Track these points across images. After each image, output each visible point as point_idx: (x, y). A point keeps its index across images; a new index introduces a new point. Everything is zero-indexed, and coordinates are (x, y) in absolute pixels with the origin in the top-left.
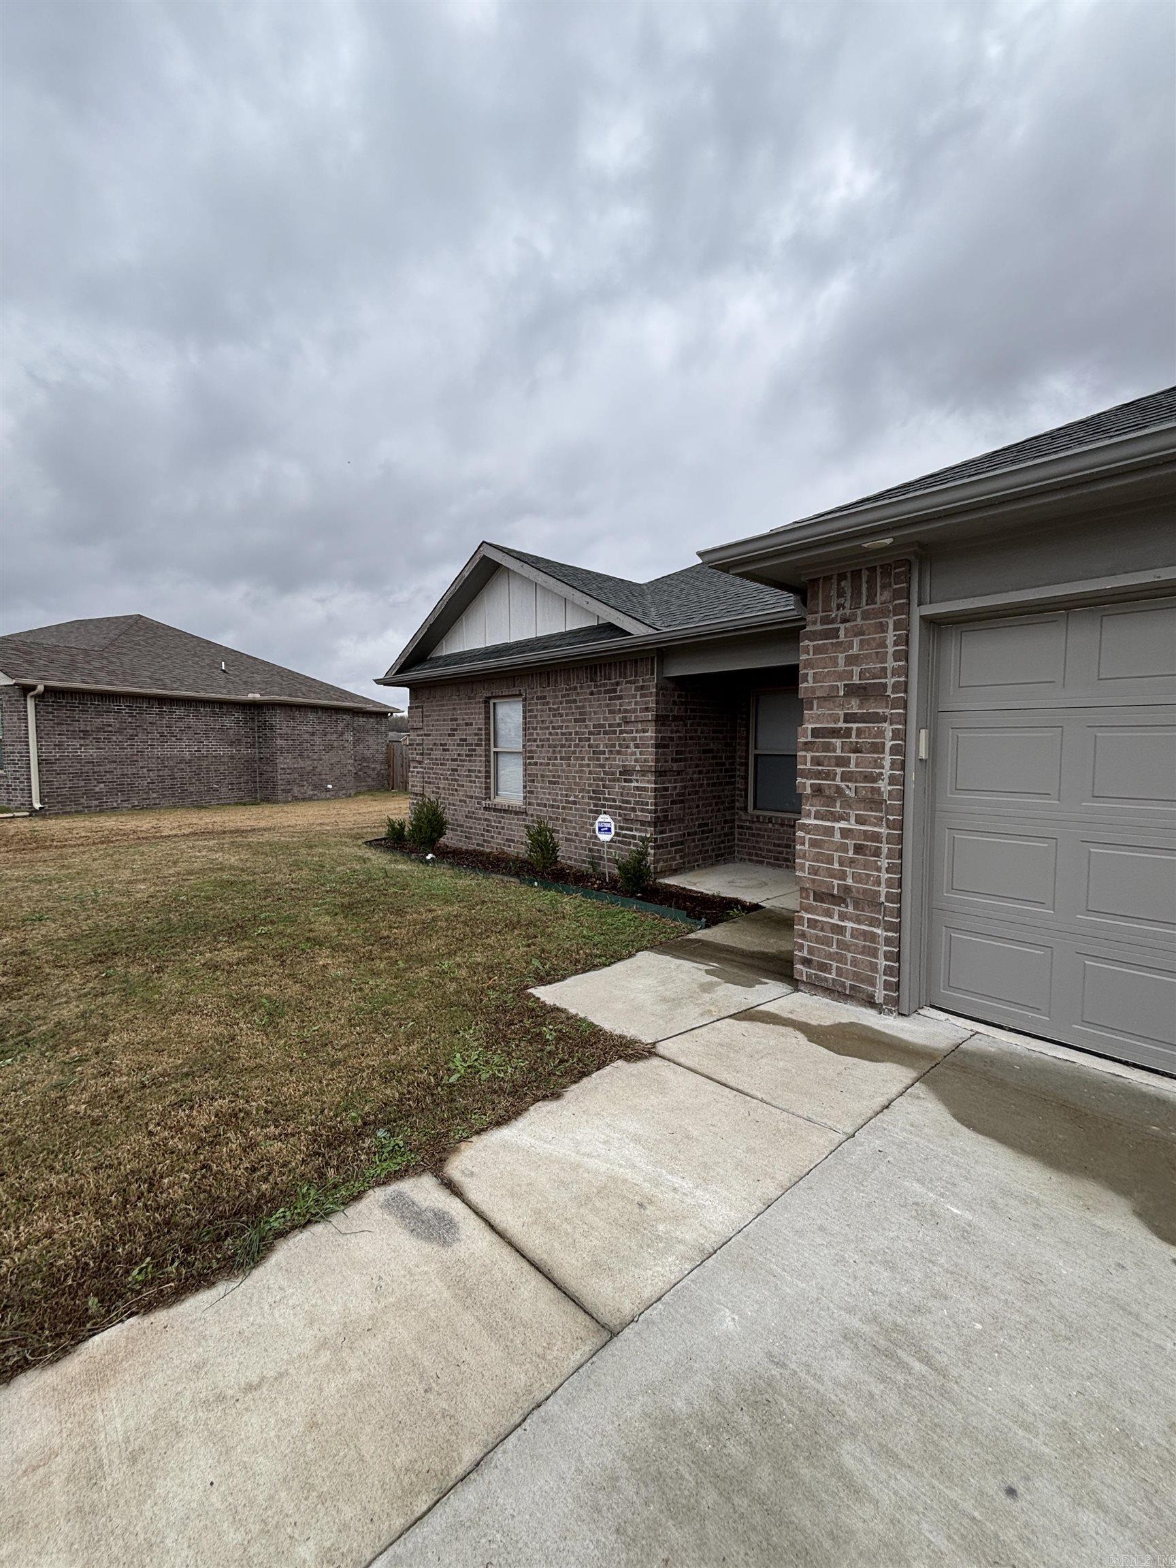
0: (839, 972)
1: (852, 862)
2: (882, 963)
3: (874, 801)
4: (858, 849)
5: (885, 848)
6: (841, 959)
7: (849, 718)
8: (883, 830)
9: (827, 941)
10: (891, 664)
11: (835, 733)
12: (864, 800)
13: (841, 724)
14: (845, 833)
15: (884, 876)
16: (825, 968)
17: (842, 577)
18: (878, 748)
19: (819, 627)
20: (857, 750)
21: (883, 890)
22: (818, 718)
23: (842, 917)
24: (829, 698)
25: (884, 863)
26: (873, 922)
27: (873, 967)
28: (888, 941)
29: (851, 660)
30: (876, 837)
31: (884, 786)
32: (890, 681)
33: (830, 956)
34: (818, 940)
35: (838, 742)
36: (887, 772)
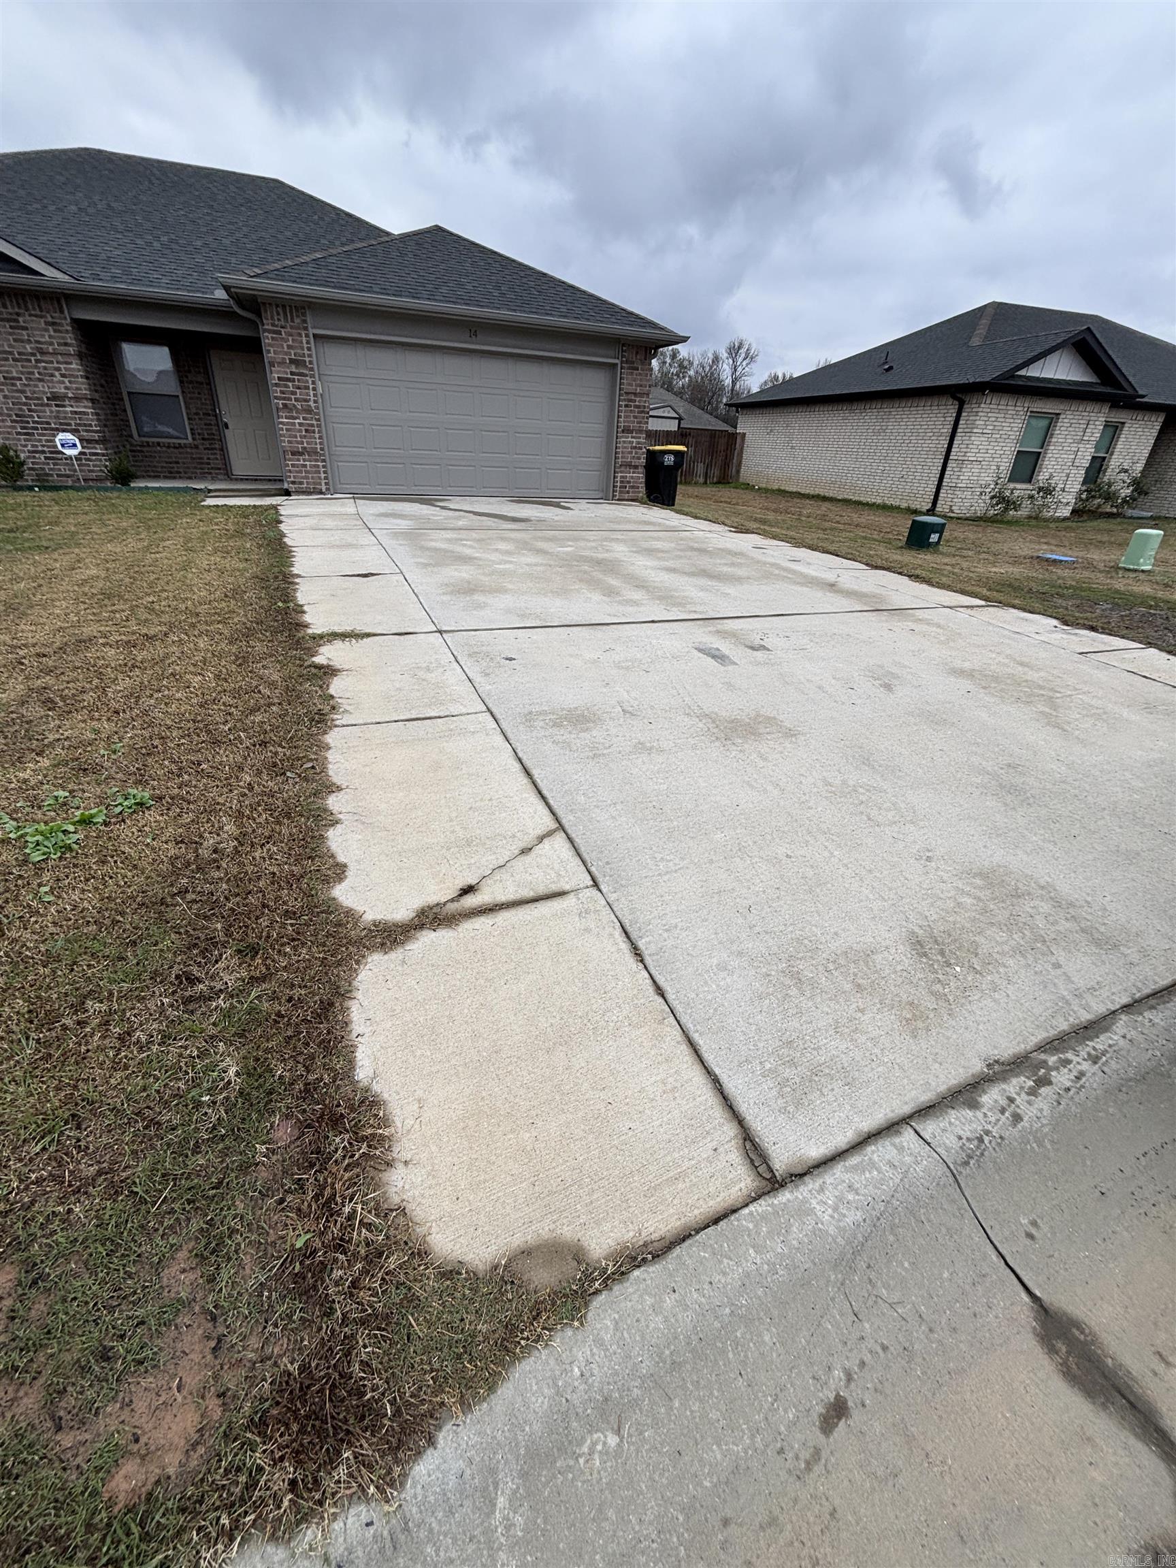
0: (308, 483)
1: (305, 436)
2: (323, 475)
3: (309, 411)
4: (307, 431)
5: (317, 429)
6: (307, 478)
7: (292, 373)
8: (315, 422)
9: (300, 472)
10: (306, 352)
11: (288, 380)
12: (305, 410)
13: (289, 376)
14: (300, 424)
15: (318, 441)
16: (301, 483)
17: (277, 306)
18: (308, 388)
19: (270, 327)
20: (299, 388)
21: (318, 446)
22: (278, 372)
23: (304, 460)
24: (282, 363)
25: (317, 435)
26: (317, 460)
27: (320, 478)
28: (324, 467)
29: (289, 347)
30: (312, 425)
31: (311, 403)
32: (307, 359)
33: (302, 478)
34: (297, 472)
35: (290, 384)
36: (312, 398)
